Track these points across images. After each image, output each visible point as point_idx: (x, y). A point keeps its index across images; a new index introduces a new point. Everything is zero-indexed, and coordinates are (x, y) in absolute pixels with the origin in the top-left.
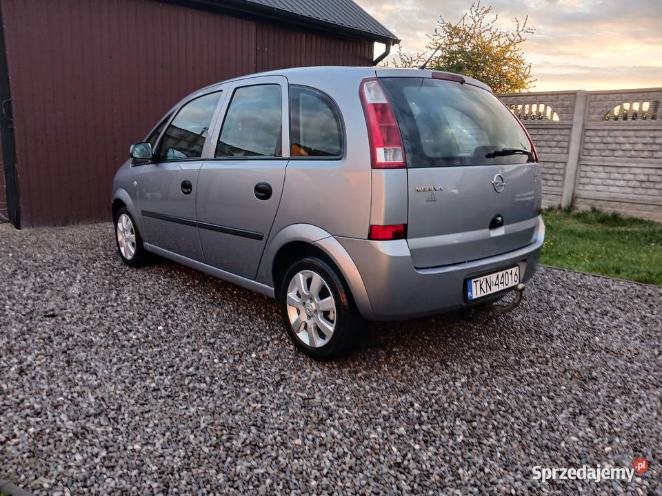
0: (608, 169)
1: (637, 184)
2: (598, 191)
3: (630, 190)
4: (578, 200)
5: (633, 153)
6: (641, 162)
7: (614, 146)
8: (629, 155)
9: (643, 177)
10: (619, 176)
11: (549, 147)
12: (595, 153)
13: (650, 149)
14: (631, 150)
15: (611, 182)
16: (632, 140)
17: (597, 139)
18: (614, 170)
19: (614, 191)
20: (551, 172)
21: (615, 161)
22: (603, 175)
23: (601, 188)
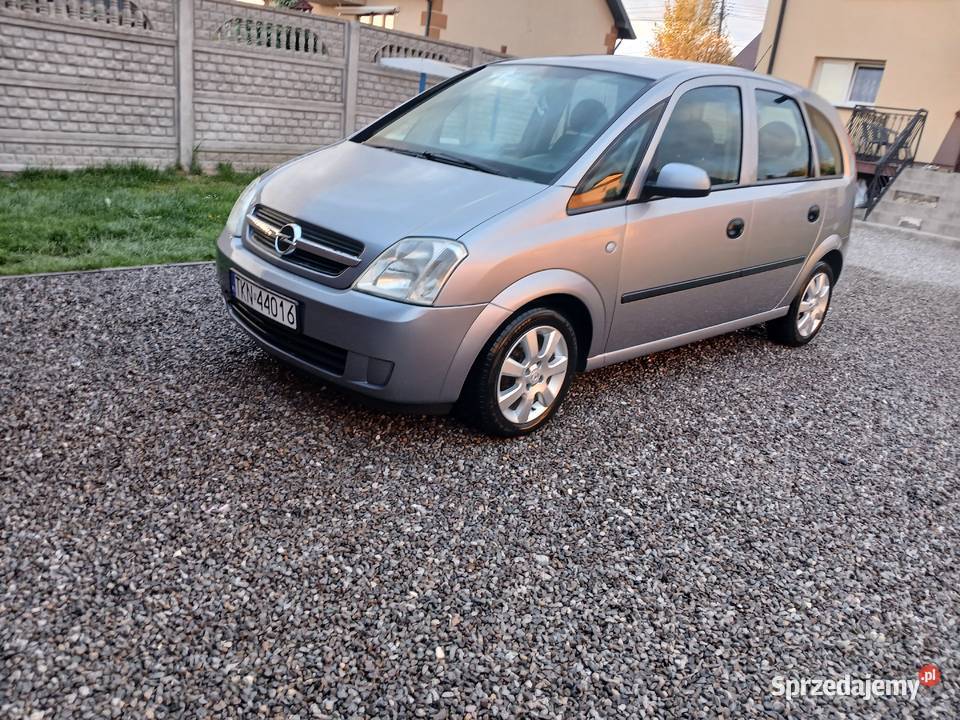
0: (230, 110)
1: (263, 129)
2: (220, 140)
3: (256, 137)
4: (200, 154)
5: (254, 88)
6: (264, 101)
7: (230, 78)
8: (250, 91)
9: (267, 121)
10: (243, 119)
11: (145, 72)
12: (211, 86)
13: (271, 84)
14: (250, 85)
15: (235, 127)
16: (251, 71)
17: (210, 67)
18: (235, 110)
19: (239, 140)
20: (153, 113)
21: (235, 99)
22: (225, 118)
23: (223, 135)
